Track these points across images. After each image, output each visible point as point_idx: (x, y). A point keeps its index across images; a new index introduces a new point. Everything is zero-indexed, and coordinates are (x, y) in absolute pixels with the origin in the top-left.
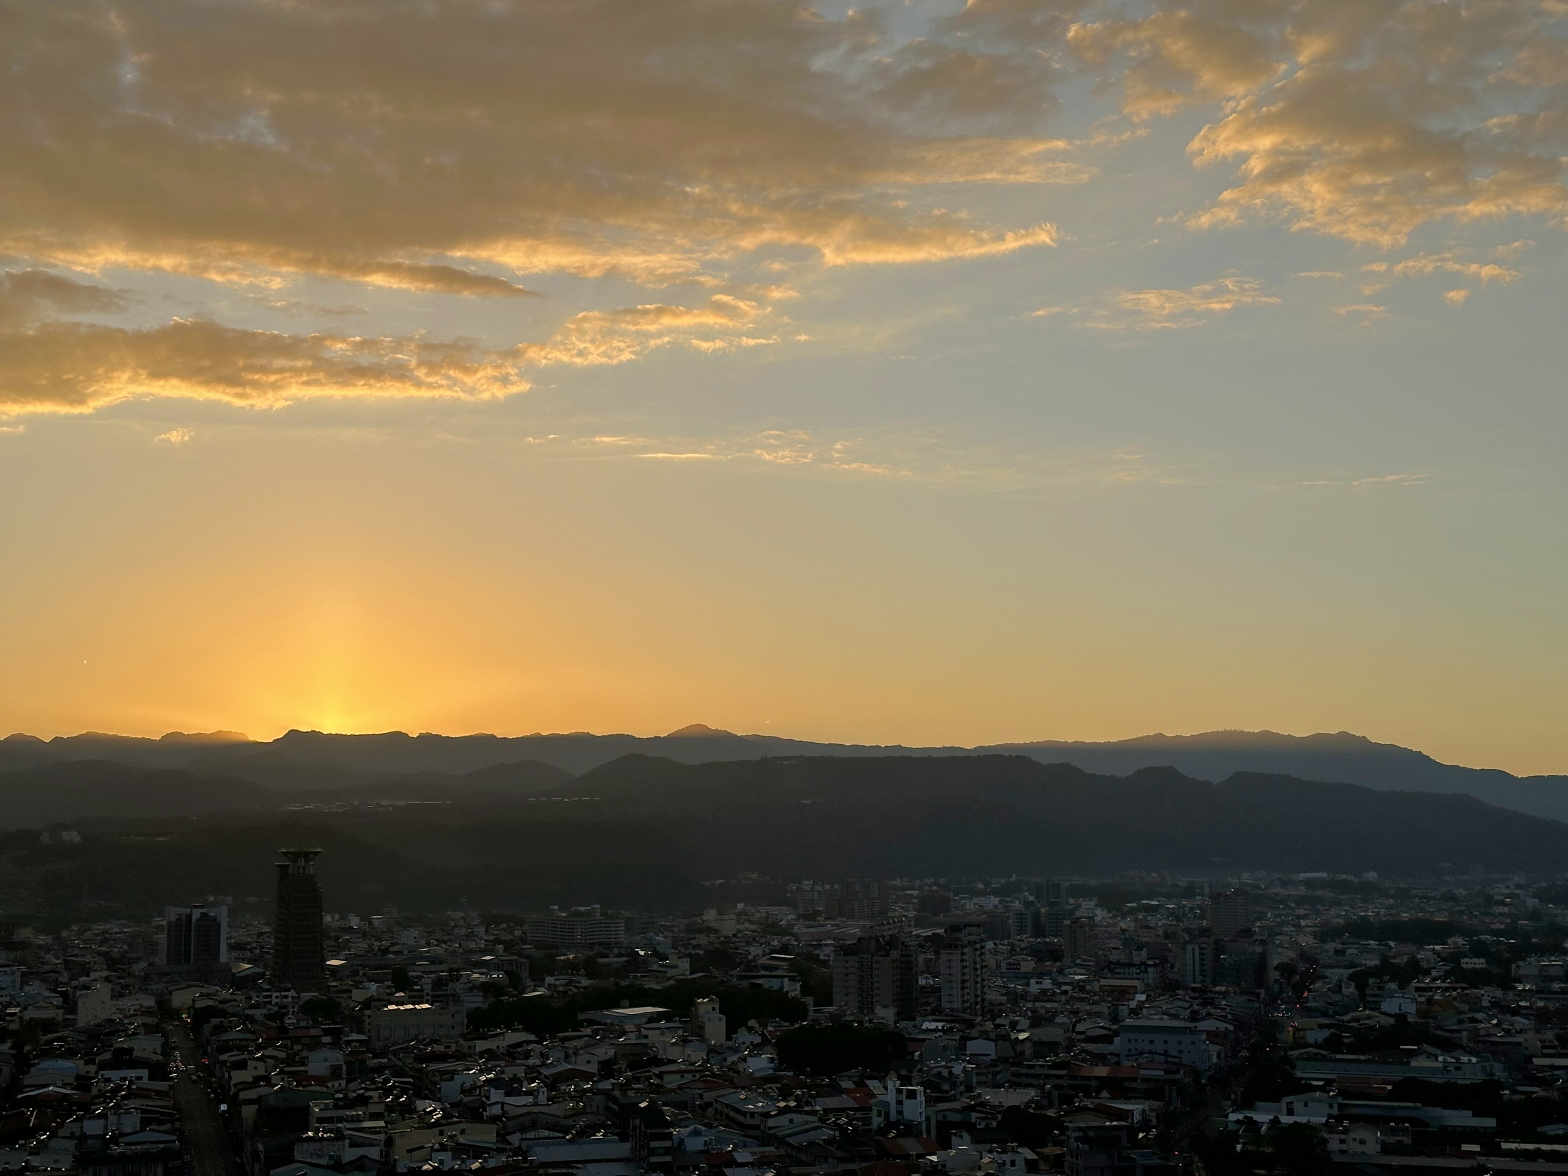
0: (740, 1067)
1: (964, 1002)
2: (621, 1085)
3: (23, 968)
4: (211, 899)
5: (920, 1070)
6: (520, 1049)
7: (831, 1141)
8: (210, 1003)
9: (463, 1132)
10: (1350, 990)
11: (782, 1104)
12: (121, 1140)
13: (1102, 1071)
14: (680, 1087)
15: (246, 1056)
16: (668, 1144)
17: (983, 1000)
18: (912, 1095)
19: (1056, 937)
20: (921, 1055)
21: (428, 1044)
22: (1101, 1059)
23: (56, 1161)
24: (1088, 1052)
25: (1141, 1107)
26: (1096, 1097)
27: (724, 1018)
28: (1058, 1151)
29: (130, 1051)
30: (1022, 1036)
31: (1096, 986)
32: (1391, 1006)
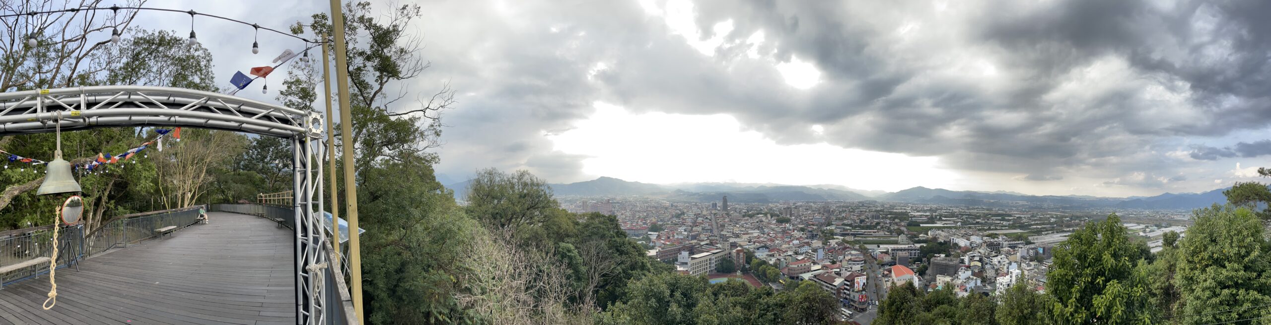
0: (772, 222)
1: (797, 215)
7: (781, 231)
10: (838, 213)
11: (776, 226)
18: (791, 226)
19: (807, 207)
20: (792, 221)
24: (810, 221)
25: (815, 227)
26: (811, 226)
27: (771, 216)
28: (806, 232)
30: (803, 219)
31: (812, 213)
32: (842, 215)
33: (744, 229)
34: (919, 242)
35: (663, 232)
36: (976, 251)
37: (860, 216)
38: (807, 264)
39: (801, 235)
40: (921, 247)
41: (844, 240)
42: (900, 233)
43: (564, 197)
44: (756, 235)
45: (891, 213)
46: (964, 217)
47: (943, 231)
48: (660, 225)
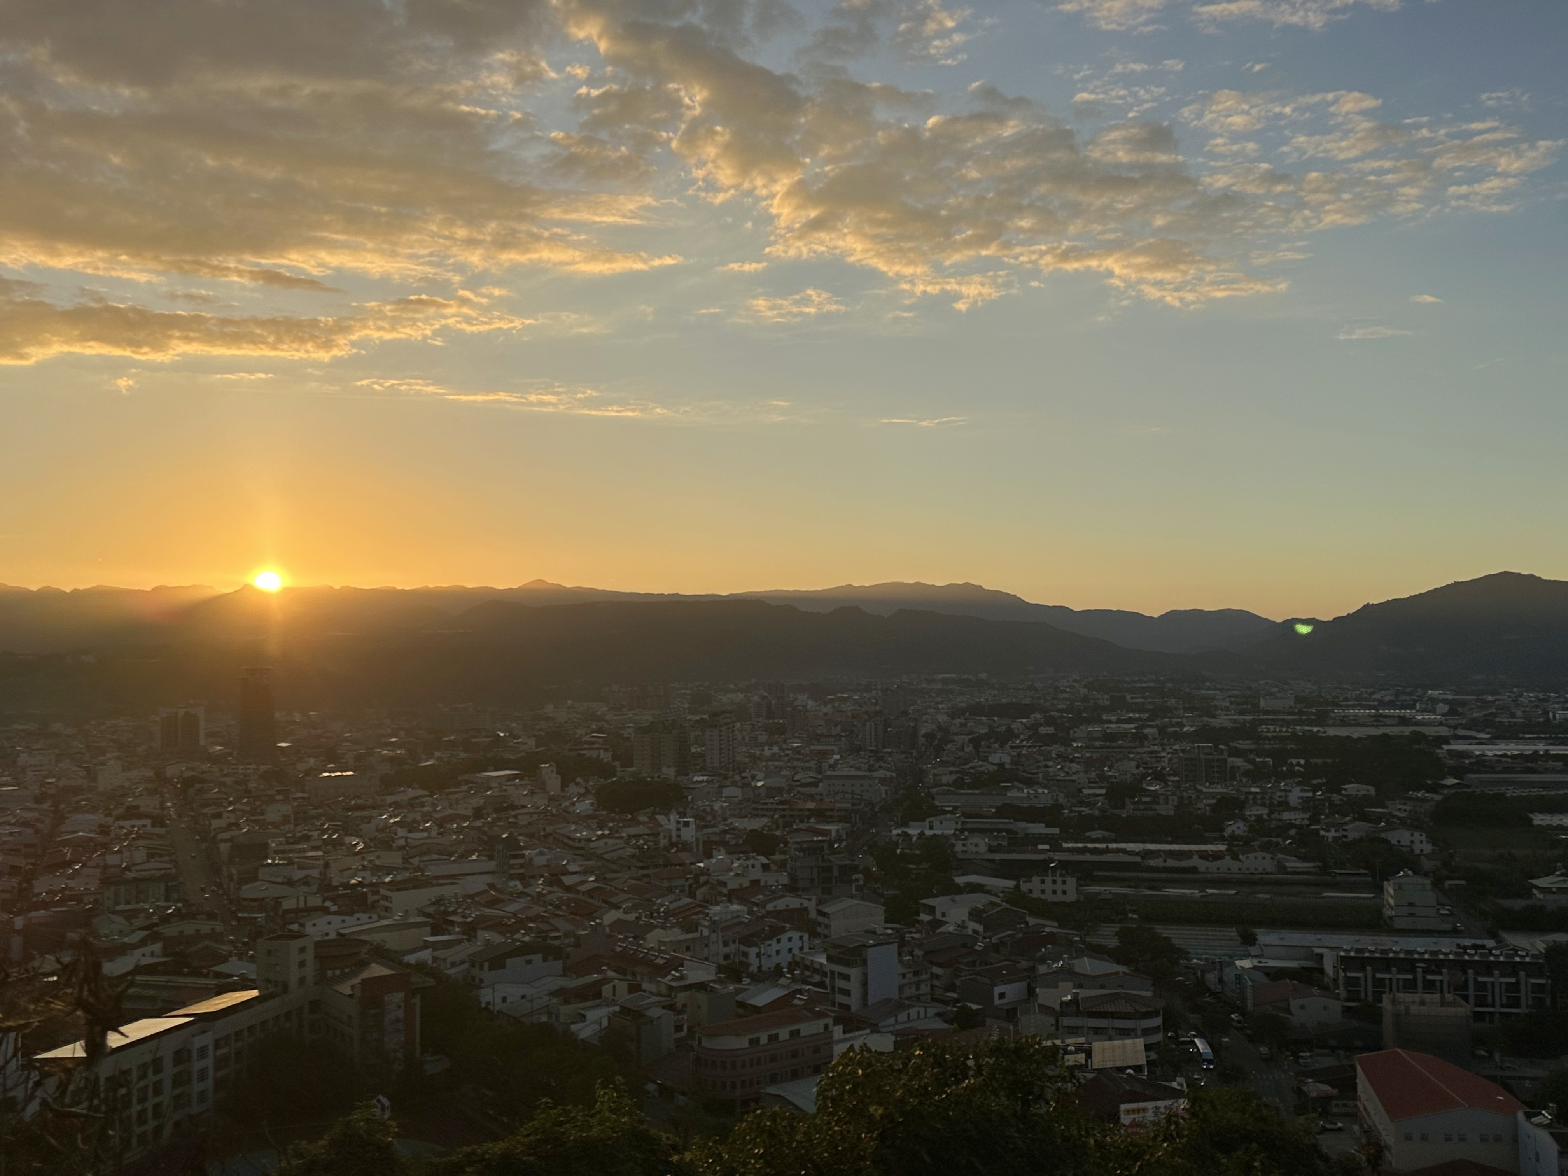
0: (571, 810)
1: (721, 763)
2: (488, 823)
3: (57, 751)
4: (192, 702)
5: (692, 808)
6: (417, 801)
7: (633, 856)
8: (194, 773)
9: (378, 857)
10: (969, 749)
11: (600, 833)
12: (133, 868)
13: (811, 805)
14: (530, 824)
15: (222, 809)
16: (521, 861)
17: (734, 761)
18: (687, 824)
19: (782, 718)
20: (692, 799)
21: (351, 800)
22: (812, 797)
23: (87, 884)
24: (803, 794)
25: (836, 828)
26: (808, 822)
27: (559, 777)
28: (783, 857)
29: (137, 807)
30: (760, 784)
31: (807, 751)
32: (995, 758)
37: (1105, 763)
40: (1552, 954)
42: (1387, 863)
45: (1309, 746)
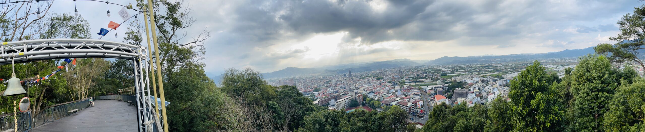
1: (386, 75)
10: (406, 73)
22: (394, 77)
25: (396, 80)
26: (393, 80)
31: (393, 74)
33: (361, 85)
34: (447, 83)
35: (320, 91)
36: (476, 85)
37: (417, 73)
38: (394, 98)
39: (389, 84)
40: (448, 85)
41: (410, 85)
42: (438, 79)
43: (269, 79)
44: (367, 87)
45: (432, 70)
46: (469, 69)
47: (459, 77)
48: (319, 88)
